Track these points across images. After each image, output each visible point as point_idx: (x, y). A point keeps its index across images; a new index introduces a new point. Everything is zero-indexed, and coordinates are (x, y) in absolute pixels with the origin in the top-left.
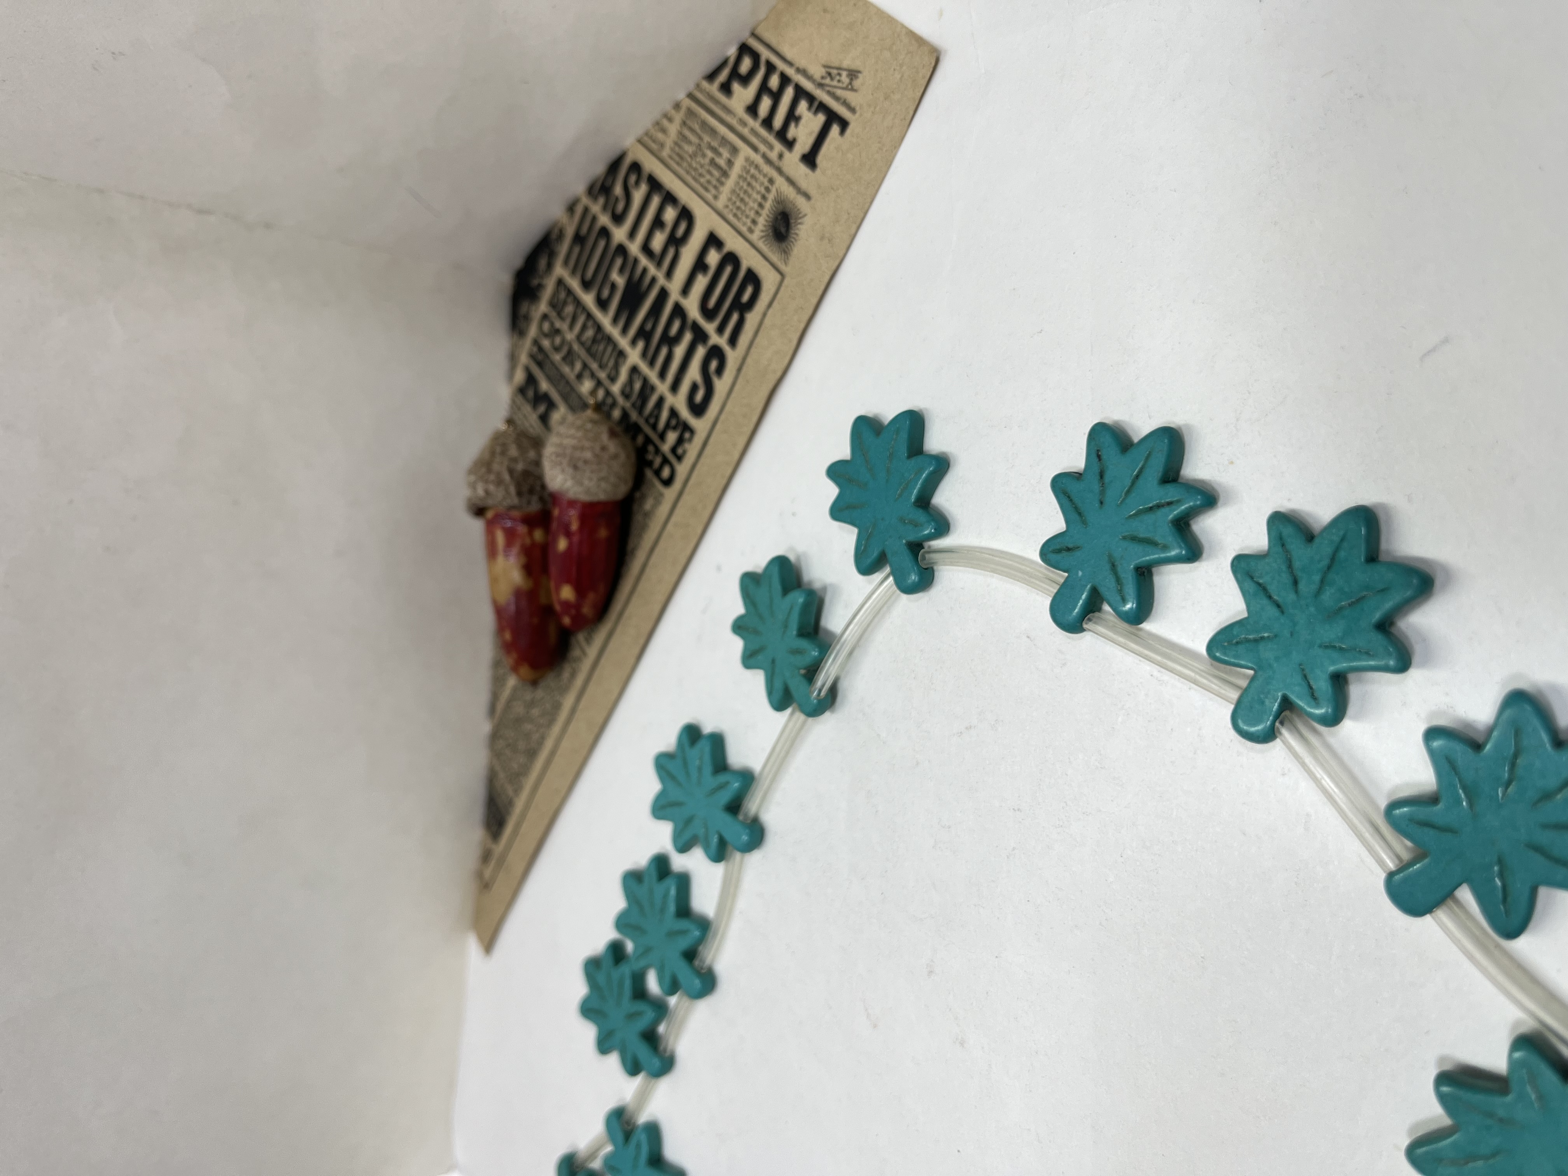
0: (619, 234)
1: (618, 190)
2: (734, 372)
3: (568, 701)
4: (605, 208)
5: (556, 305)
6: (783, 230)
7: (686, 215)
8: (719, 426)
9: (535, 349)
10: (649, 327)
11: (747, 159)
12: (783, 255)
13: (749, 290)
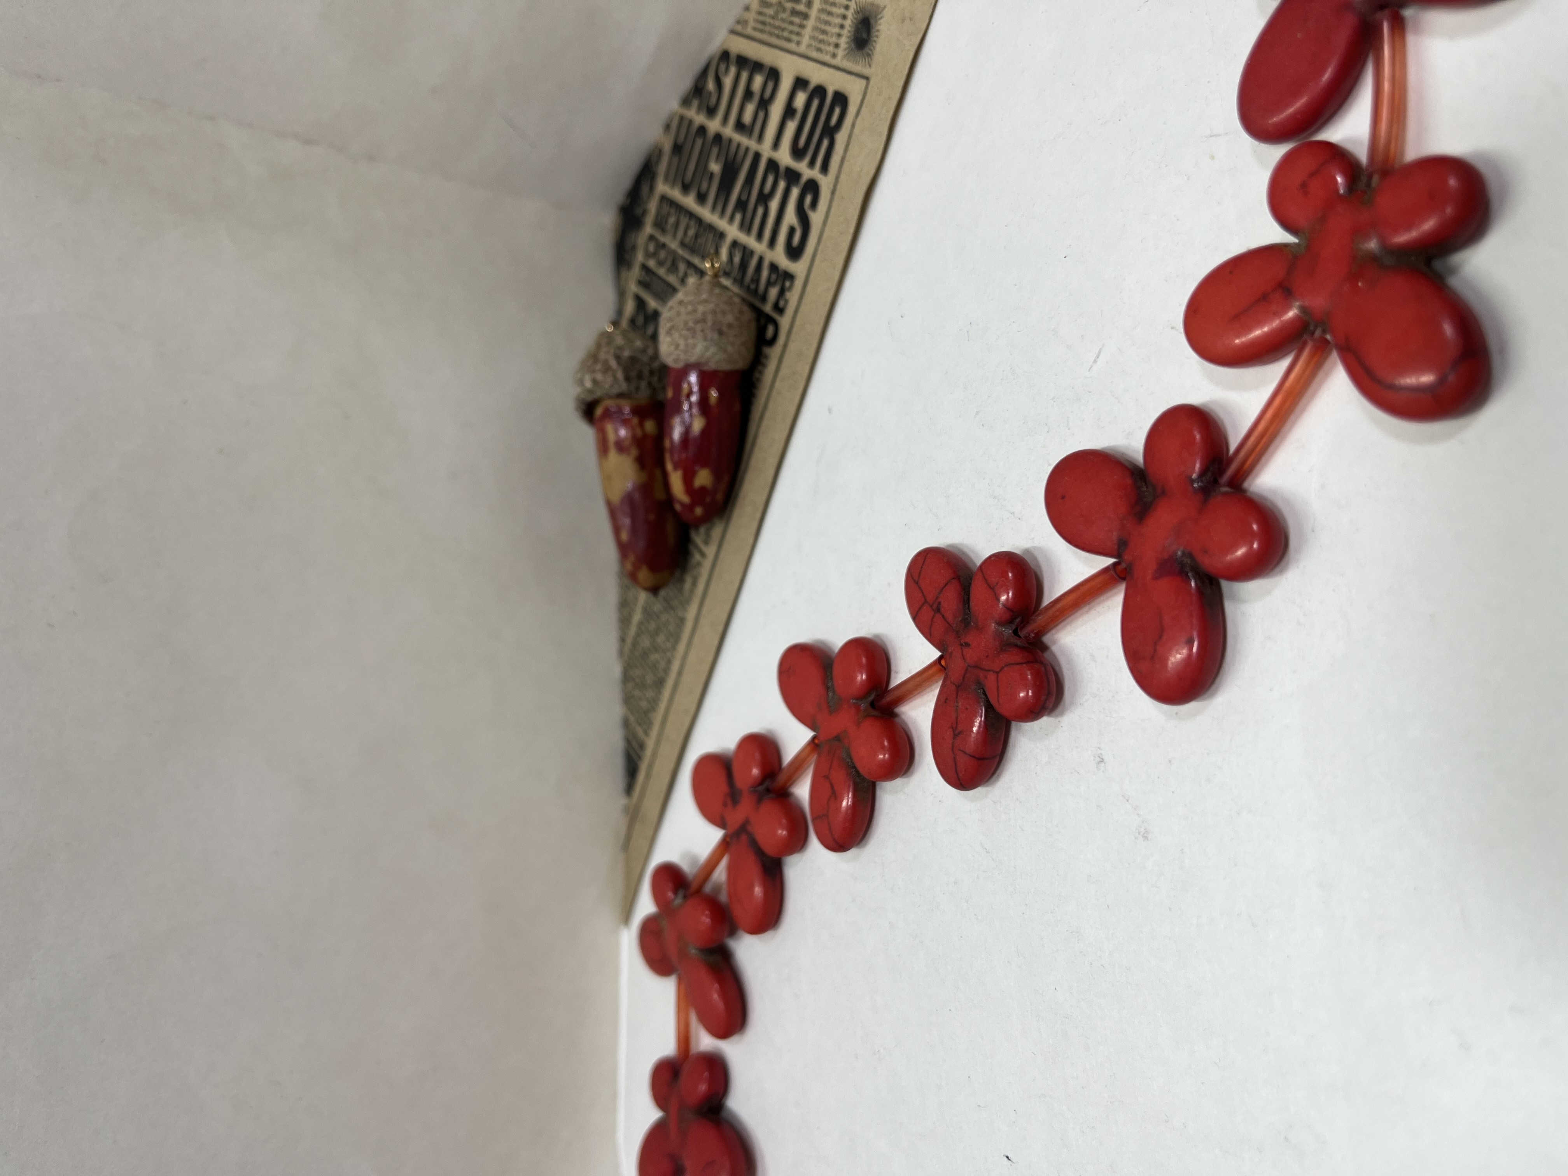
0: (714, 125)
1: (711, 85)
2: (829, 197)
4: (699, 109)
5: (660, 225)
6: (864, 35)
7: (773, 75)
8: (818, 259)
9: (643, 273)
10: (744, 198)
12: (867, 58)
13: (837, 111)
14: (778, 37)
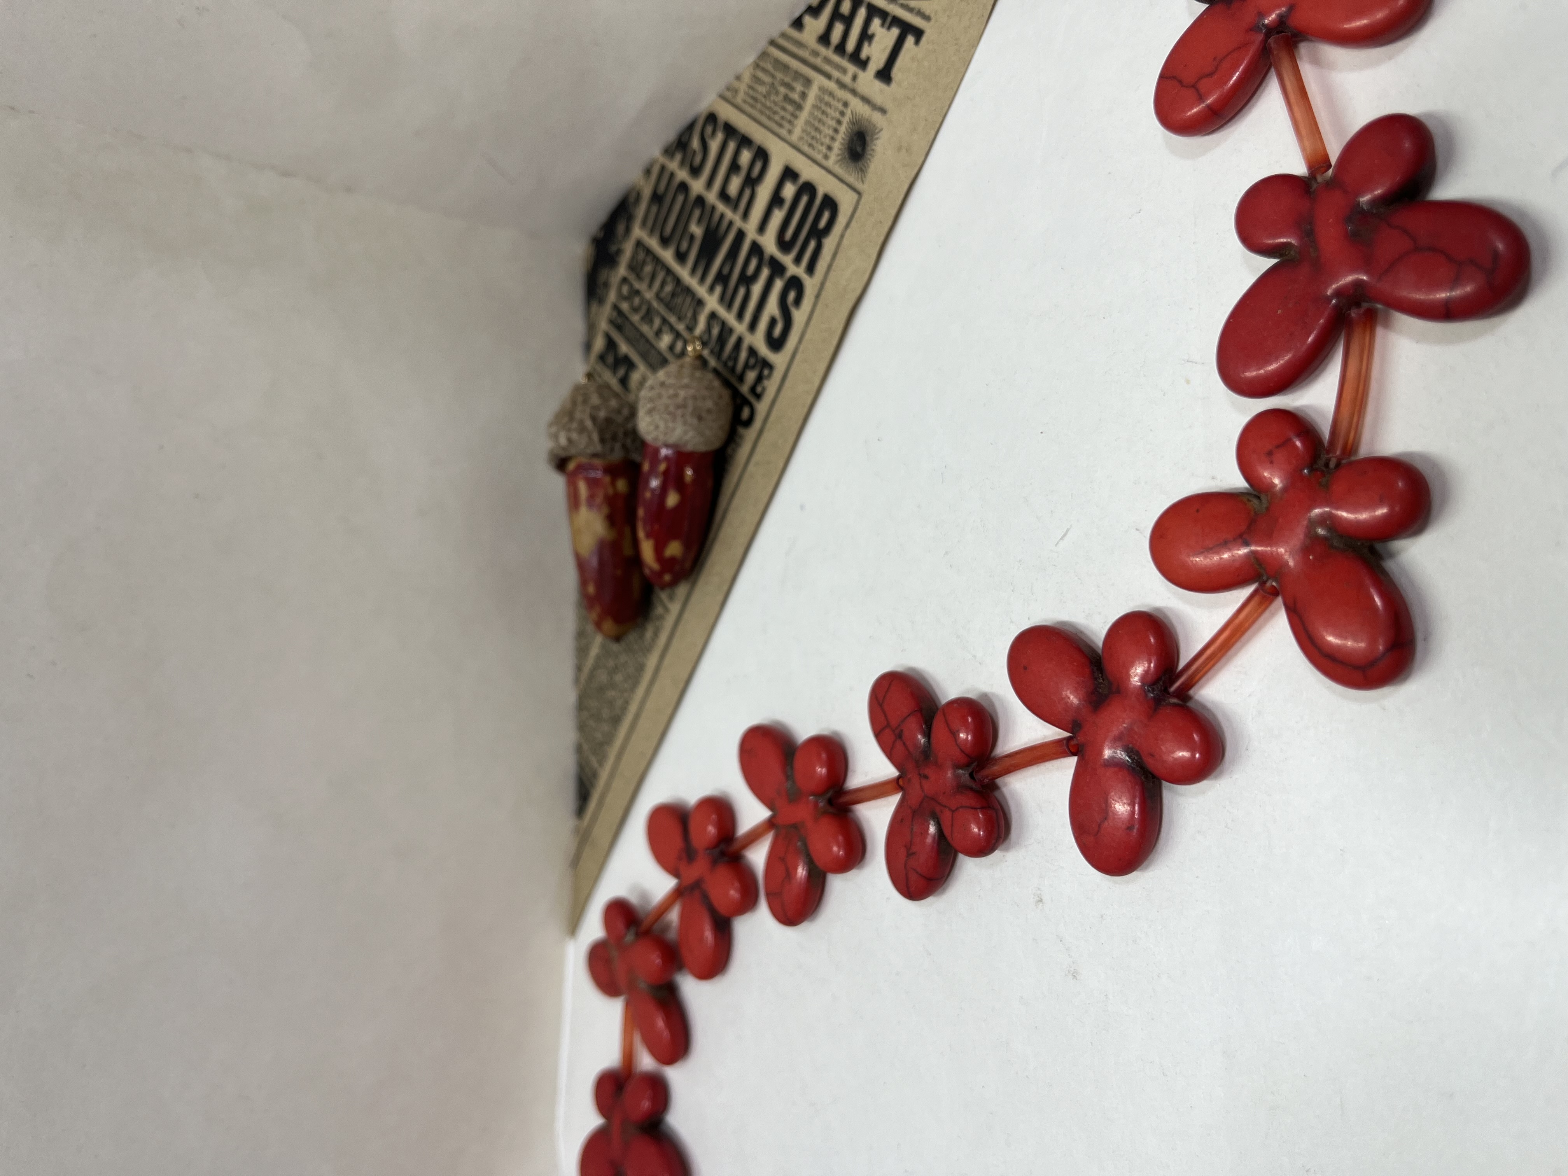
0: (697, 186)
1: (695, 144)
2: (813, 299)
3: (652, 661)
4: (682, 163)
5: (635, 268)
6: (859, 149)
7: (762, 155)
8: (798, 357)
9: (615, 314)
10: (726, 271)
11: (822, 89)
12: (860, 173)
13: (826, 215)
14: (769, 118)
